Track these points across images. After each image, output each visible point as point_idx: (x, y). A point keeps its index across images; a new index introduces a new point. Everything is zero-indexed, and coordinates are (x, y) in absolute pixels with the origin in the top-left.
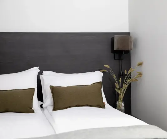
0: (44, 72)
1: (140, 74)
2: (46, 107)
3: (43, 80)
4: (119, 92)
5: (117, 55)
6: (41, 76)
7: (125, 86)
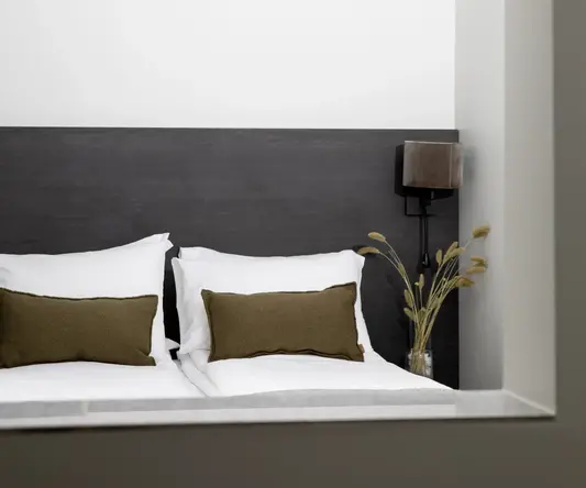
0: (183, 250)
1: (481, 263)
2: (188, 355)
3: (182, 273)
4: (415, 317)
5: (413, 203)
6: (174, 260)
7: (436, 302)
